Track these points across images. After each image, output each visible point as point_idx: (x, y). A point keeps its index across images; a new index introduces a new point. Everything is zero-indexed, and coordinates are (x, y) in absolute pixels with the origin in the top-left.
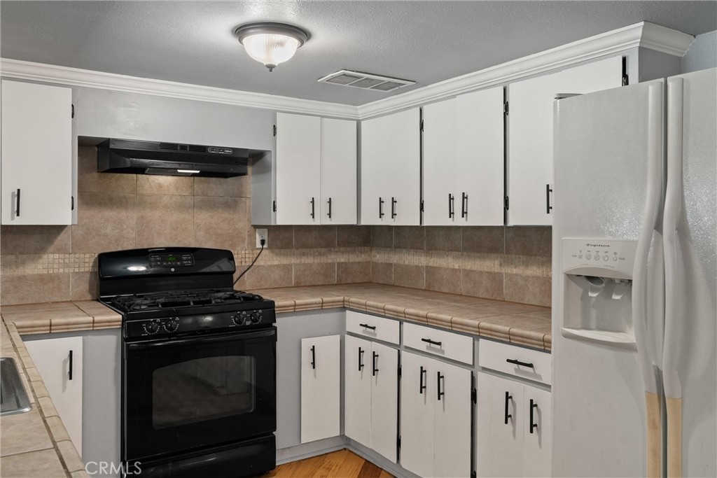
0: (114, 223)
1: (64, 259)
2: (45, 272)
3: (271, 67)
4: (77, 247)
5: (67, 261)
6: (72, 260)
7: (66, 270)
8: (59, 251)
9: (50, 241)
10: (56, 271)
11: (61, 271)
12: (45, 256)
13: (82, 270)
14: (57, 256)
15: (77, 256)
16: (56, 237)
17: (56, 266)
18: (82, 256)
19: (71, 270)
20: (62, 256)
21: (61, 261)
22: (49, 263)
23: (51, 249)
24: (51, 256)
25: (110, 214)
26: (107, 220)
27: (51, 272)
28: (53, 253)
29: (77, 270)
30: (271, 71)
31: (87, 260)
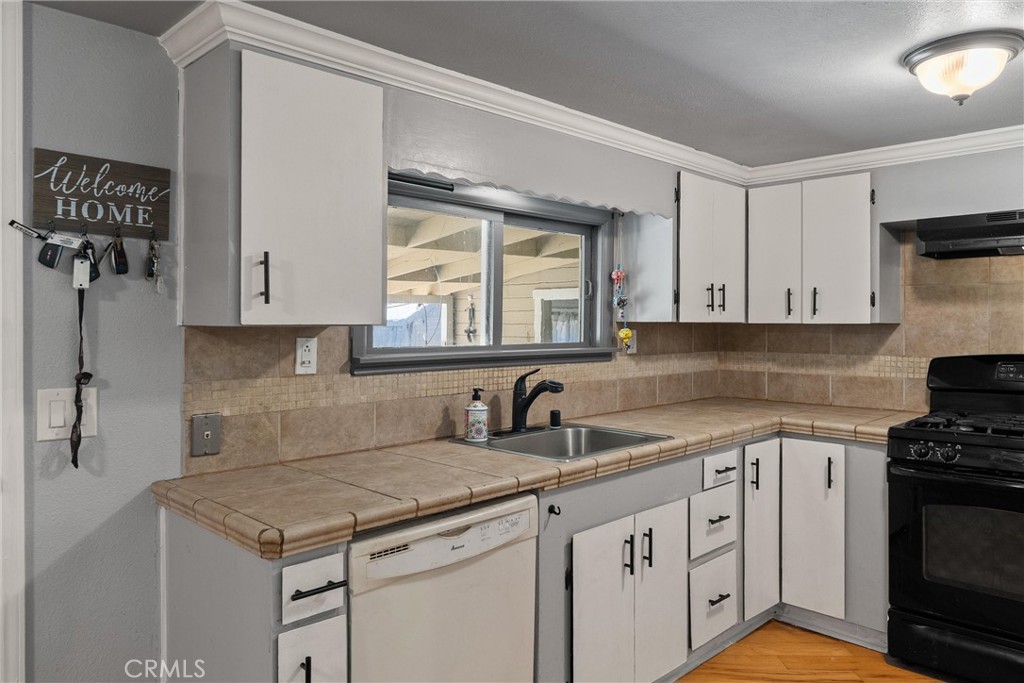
0: (959, 321)
1: (896, 362)
2: (876, 375)
3: (961, 99)
4: (911, 349)
5: (899, 364)
6: (906, 365)
7: (899, 375)
8: (891, 353)
9: (881, 342)
10: (888, 375)
11: (893, 375)
12: (876, 358)
13: (917, 376)
14: (888, 358)
15: (911, 359)
16: (887, 337)
17: (887, 369)
18: (917, 360)
19: (905, 376)
20: (894, 358)
21: (894, 364)
22: (878, 366)
23: (882, 350)
24: (882, 358)
25: (952, 309)
26: (949, 317)
27: (882, 375)
28: (885, 355)
29: (911, 376)
30: (961, 104)
31: (923, 365)
